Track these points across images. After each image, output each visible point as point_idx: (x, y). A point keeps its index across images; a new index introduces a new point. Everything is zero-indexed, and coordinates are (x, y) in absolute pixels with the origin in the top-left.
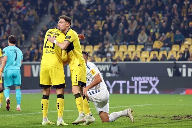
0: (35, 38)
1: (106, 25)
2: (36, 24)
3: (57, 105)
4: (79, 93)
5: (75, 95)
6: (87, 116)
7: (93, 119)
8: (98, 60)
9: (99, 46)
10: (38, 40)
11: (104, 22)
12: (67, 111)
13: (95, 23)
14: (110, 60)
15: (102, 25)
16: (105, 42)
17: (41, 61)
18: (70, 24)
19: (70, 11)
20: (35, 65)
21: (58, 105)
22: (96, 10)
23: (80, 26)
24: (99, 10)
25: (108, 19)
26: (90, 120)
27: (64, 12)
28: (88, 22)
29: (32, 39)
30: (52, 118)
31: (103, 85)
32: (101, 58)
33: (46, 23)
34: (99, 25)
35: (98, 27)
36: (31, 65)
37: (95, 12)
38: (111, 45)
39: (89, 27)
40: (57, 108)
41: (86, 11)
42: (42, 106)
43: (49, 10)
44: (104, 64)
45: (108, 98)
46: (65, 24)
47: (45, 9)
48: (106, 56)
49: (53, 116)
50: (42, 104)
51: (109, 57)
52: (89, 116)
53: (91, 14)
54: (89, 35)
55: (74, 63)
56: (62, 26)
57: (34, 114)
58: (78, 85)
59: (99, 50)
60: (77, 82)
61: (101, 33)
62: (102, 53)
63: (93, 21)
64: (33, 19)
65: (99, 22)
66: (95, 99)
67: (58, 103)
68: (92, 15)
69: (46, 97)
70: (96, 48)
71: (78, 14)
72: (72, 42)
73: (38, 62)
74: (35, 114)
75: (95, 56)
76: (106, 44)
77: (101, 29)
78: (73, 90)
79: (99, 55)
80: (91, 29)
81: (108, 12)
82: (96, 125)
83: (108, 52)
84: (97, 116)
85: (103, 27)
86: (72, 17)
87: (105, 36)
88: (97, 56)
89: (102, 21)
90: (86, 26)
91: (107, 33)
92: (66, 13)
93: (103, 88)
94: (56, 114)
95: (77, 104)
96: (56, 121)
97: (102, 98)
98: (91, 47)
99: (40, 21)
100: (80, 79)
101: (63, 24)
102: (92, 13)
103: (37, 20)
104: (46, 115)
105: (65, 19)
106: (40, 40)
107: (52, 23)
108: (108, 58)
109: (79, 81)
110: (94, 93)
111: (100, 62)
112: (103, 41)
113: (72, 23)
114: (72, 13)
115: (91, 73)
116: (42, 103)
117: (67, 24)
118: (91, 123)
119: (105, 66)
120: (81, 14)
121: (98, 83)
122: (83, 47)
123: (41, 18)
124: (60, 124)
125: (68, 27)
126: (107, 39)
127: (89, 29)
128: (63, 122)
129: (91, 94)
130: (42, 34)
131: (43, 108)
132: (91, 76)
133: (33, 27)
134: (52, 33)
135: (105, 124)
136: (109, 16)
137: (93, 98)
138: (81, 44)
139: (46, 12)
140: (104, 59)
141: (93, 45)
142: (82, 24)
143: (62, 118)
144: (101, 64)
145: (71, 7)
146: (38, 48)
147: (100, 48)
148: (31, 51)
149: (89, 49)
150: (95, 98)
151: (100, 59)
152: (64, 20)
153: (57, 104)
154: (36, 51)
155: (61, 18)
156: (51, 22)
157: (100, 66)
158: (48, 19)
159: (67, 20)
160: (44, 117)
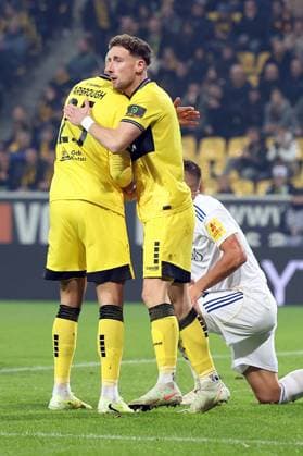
0: (25, 109)
1: (272, 69)
2: (31, 60)
3: (98, 343)
4: (165, 304)
5: (150, 310)
6: (202, 382)
7: (223, 392)
8: (243, 189)
9: (246, 141)
10: (38, 117)
11: (264, 57)
12: (135, 362)
13: (235, 61)
14: (284, 189)
15: (259, 69)
16: (268, 126)
17: (48, 190)
18: (148, 62)
19: (150, 16)
20: (27, 203)
21: (102, 343)
22: (237, 17)
23: (181, 69)
24: (250, 14)
25: (279, 46)
26: (211, 395)
27: (127, 21)
28: (210, 57)
29: (18, 113)
30: (82, 385)
31: (253, 276)
32: (255, 180)
33: (67, 60)
34: (249, 67)
35: (246, 75)
36: (12, 202)
37: (234, 24)
38: (288, 136)
39: (212, 73)
40: (100, 352)
41: (203, 18)
42: (56, 343)
43: (77, 16)
44: (263, 204)
45: (272, 321)
46: (129, 63)
47: (63, 9)
48: (270, 177)
49: (86, 379)
50: (56, 337)
51: (280, 178)
52: (210, 379)
53: (222, 30)
54: (214, 103)
55: (149, 199)
56: (121, 71)
57: (20, 372)
58: (160, 275)
59: (247, 154)
60: (160, 264)
61: (254, 96)
62: (257, 166)
63: (227, 53)
64: (20, 45)
65: (248, 57)
66: (227, 324)
67: (102, 337)
68: (224, 32)
69: (70, 313)
70: (238, 148)
71: (175, 28)
72: (150, 128)
73: (38, 195)
74: (25, 372)
75: (234, 175)
76: (270, 134)
77: (254, 80)
78: (145, 293)
79: (248, 172)
80: (222, 82)
81: (278, 25)
82: (233, 413)
83: (278, 160)
84: (238, 382)
85: (262, 75)
86: (156, 39)
87: (268, 108)
88: (241, 176)
89: (257, 53)
90: (204, 72)
91: (276, 96)
92: (135, 27)
93: (254, 285)
94: (95, 374)
95: (155, 342)
96: (95, 396)
97: (251, 319)
98: (220, 142)
99: (46, 52)
100: (170, 256)
101: (122, 65)
102: (226, 27)
103: (33, 46)
104: (64, 377)
105: (128, 48)
106: (46, 118)
107: (87, 60)
108: (279, 182)
109: (163, 263)
110: (224, 302)
111: (252, 197)
112: (260, 124)
113: (152, 60)
114: (154, 24)
115: (210, 234)
116: (54, 332)
117: (137, 64)
118: (216, 404)
119: (268, 210)
120: (188, 30)
121: (234, 269)
122: (191, 142)
123: (50, 43)
124: (110, 406)
125: (139, 74)
126: (276, 117)
127: (214, 82)
128: (119, 399)
129: (211, 307)
130: (51, 95)
131: (56, 349)
132: (209, 246)
133: (21, 71)
134: (82, 91)
135: (266, 411)
136: (282, 38)
137: (221, 320)
138: (185, 132)
139: (67, 21)
140: (264, 187)
141: (227, 138)
142: (191, 63)
143: (116, 388)
144: (253, 204)
145: (154, 5)
146: (35, 144)
147: (251, 147)
148: (12, 154)
149: (212, 149)
150: (227, 320)
151: (249, 186)
152: (127, 52)
153: (99, 340)
154: (30, 154)
155: (114, 44)
156: (83, 54)
157: (249, 210)
158: (73, 43)
159: (135, 50)
160: (58, 380)
